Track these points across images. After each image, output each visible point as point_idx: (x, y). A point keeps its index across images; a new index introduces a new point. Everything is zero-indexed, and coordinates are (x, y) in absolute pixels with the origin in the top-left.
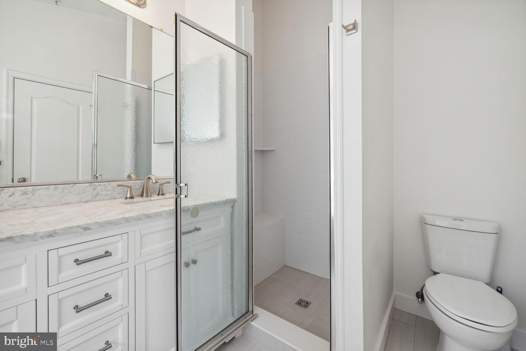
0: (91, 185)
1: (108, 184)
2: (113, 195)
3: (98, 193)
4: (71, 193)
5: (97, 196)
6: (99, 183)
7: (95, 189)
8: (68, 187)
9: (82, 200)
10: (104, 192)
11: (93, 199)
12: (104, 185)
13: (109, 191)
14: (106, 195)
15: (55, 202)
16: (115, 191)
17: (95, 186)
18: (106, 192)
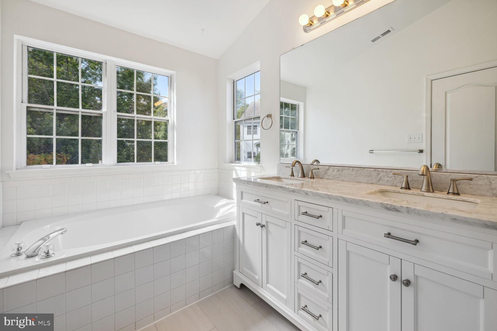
0: (375, 170)
1: (390, 171)
2: (394, 182)
3: (381, 178)
4: (361, 174)
5: (380, 180)
6: (382, 170)
7: (378, 174)
8: (360, 170)
9: (370, 182)
10: (386, 178)
11: (376, 182)
12: (386, 172)
13: (390, 177)
14: (388, 181)
15: (352, 179)
16: (396, 179)
17: (378, 172)
18: (388, 179)
